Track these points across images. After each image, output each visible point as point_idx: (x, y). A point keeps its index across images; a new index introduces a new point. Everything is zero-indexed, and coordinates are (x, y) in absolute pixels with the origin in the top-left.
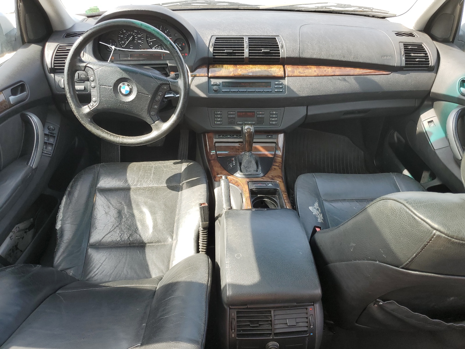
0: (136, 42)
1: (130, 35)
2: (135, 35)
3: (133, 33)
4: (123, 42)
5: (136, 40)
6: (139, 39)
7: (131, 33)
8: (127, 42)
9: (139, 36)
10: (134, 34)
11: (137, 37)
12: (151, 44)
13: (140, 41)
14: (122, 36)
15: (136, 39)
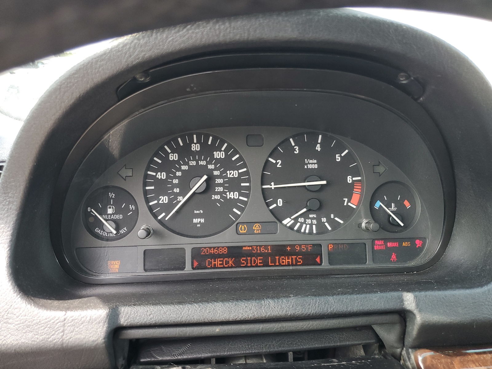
0: (218, 197)
1: (196, 172)
2: (216, 169)
3: (208, 163)
4: (164, 199)
5: (221, 189)
6: (233, 185)
7: (202, 163)
8: (182, 200)
9: (233, 174)
10: (211, 167)
11: (223, 178)
12: (280, 202)
13: (233, 195)
14: (162, 176)
15: (219, 185)
